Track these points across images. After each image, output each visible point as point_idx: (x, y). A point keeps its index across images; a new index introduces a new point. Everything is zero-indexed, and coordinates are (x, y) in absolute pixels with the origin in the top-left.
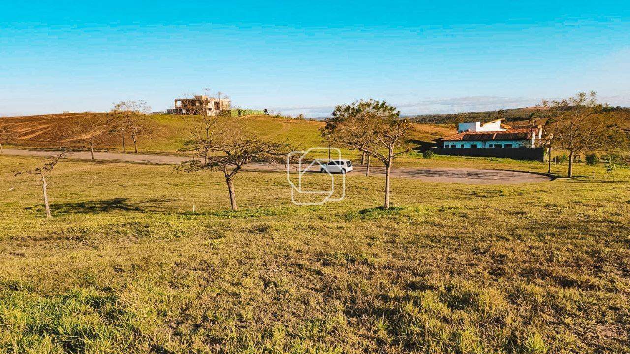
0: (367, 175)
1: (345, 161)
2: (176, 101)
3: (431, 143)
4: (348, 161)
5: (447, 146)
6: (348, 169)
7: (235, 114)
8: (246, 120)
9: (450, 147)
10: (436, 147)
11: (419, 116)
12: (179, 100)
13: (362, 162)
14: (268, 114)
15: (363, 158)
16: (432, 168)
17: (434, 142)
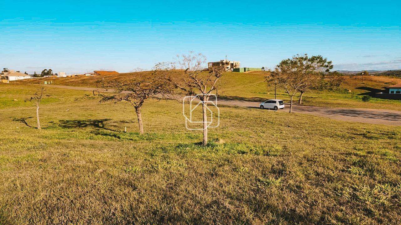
0: (290, 112)
1: (277, 100)
2: (209, 63)
3: (380, 90)
4: (280, 100)
5: (392, 92)
6: (280, 107)
7: (242, 71)
8: (248, 74)
9: (395, 93)
10: (382, 93)
11: (388, 71)
12: (211, 63)
13: (299, 102)
14: (265, 70)
15: (300, 99)
16: (356, 109)
17: (384, 89)
